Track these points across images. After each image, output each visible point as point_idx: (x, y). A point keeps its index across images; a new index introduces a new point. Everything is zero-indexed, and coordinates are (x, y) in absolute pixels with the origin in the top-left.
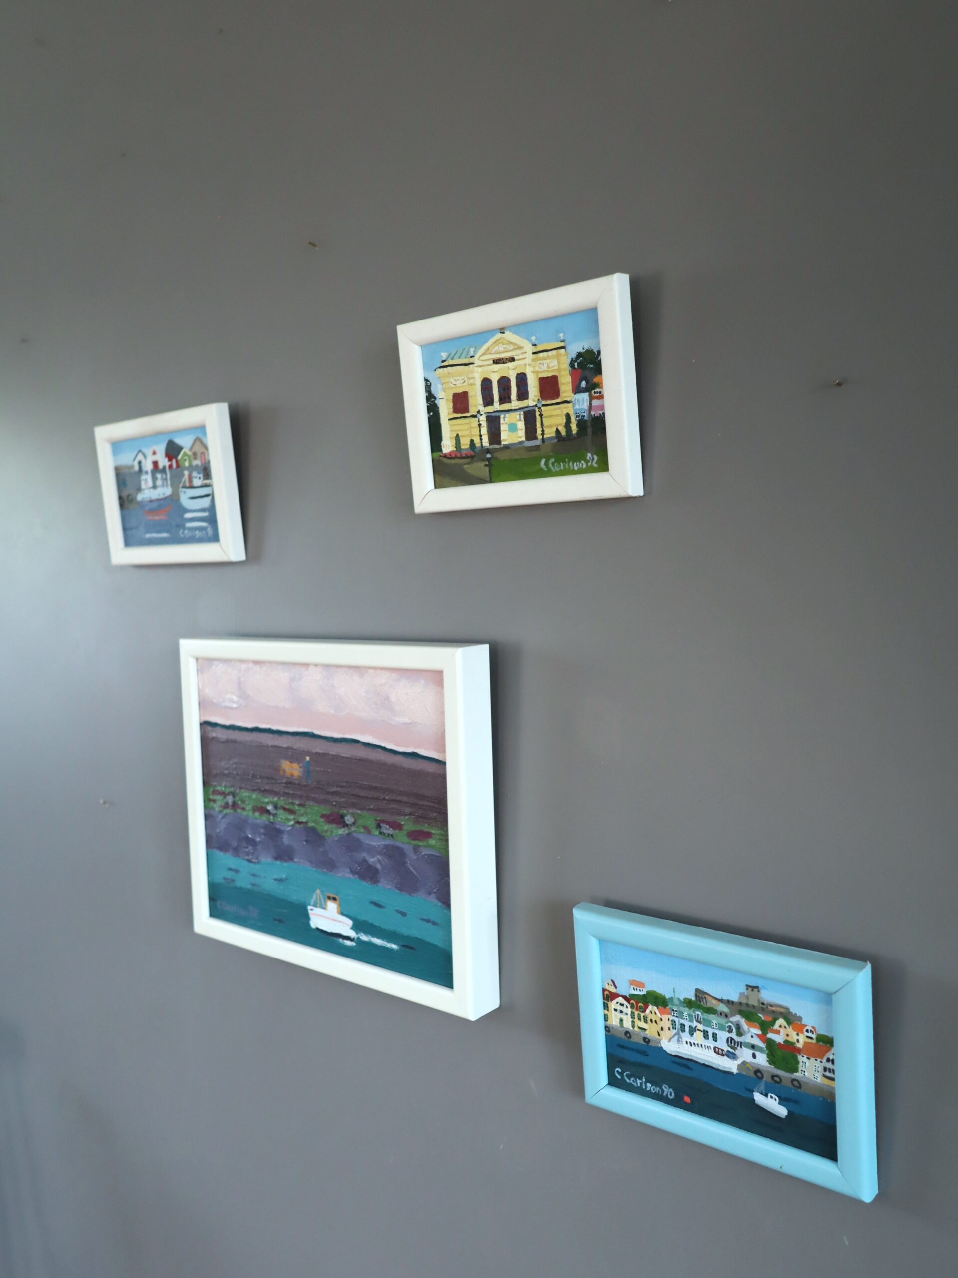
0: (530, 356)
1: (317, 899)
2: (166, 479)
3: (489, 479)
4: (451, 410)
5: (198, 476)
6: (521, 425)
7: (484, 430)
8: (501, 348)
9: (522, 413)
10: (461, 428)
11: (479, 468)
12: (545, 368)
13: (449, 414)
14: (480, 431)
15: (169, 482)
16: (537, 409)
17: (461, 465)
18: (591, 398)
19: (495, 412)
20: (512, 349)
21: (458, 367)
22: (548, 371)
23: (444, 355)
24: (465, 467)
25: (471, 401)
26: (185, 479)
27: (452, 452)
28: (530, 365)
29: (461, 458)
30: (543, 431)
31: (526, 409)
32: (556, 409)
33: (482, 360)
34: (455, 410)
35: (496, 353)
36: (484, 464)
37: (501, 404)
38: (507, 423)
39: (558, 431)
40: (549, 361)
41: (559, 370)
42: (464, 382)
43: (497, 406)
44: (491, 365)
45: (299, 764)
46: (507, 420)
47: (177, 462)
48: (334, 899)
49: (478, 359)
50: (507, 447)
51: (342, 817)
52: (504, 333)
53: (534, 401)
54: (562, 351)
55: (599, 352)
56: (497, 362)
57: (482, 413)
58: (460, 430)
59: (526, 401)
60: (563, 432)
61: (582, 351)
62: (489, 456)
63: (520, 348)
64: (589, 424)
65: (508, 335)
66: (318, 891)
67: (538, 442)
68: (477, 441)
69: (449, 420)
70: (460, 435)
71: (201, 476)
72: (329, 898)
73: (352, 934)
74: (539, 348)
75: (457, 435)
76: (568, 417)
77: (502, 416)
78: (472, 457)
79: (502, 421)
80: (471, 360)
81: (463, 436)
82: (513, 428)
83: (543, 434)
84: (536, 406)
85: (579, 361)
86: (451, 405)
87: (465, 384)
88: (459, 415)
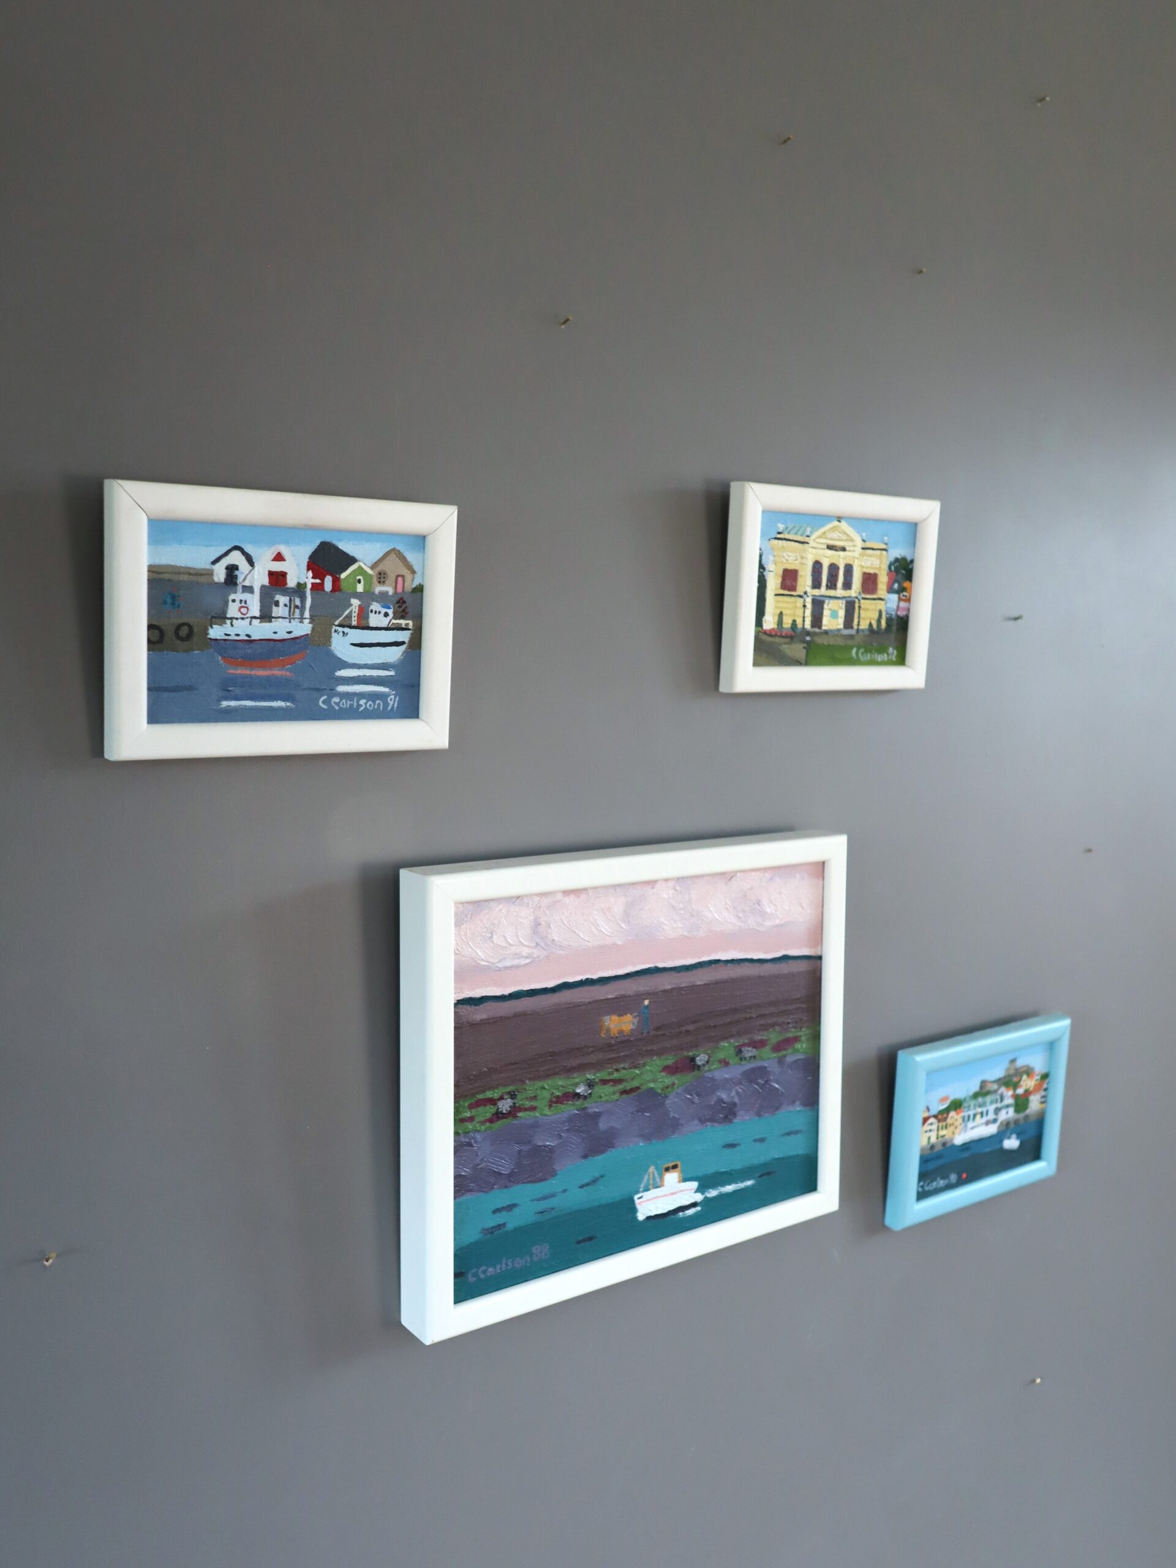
0: (858, 550)
1: (648, 1180)
2: (302, 608)
3: (804, 662)
4: (779, 586)
5: (384, 610)
6: (842, 613)
7: (808, 612)
8: (835, 535)
9: (844, 602)
10: (785, 605)
11: (797, 650)
12: (868, 564)
13: (776, 589)
14: (804, 613)
15: (307, 614)
16: (857, 601)
17: (781, 644)
18: (900, 599)
19: (821, 596)
20: (845, 538)
21: (792, 543)
22: (871, 568)
23: (781, 527)
24: (784, 646)
25: (800, 581)
26: (351, 612)
27: (773, 629)
28: (858, 558)
29: (781, 636)
30: (859, 622)
31: (848, 599)
32: (872, 604)
33: (817, 543)
34: (784, 586)
35: (831, 539)
36: (802, 645)
37: (827, 589)
38: (830, 609)
39: (871, 625)
40: (873, 559)
41: (880, 568)
42: (796, 560)
43: (823, 591)
44: (824, 549)
45: (631, 1014)
46: (830, 606)
47: (336, 582)
48: (675, 1167)
49: (814, 540)
50: (826, 632)
51: (693, 1059)
52: (840, 521)
53: (856, 592)
54: (884, 552)
55: (912, 561)
56: (830, 547)
57: (809, 594)
58: (785, 608)
59: (848, 591)
60: (875, 626)
61: (899, 557)
62: (808, 638)
63: (852, 540)
64: (895, 622)
65: (844, 525)
66: (652, 1169)
67: (853, 632)
68: (799, 622)
69: (776, 595)
70: (784, 613)
71: (390, 612)
72: (667, 1170)
73: (699, 1197)
74: (868, 545)
75: (781, 614)
76: (880, 612)
77: (827, 601)
78: (791, 638)
79: (825, 606)
80: (807, 540)
81: (786, 615)
82: (834, 615)
83: (858, 625)
84: (857, 598)
85: (895, 565)
86: (779, 580)
87: (797, 562)
88: (786, 592)
